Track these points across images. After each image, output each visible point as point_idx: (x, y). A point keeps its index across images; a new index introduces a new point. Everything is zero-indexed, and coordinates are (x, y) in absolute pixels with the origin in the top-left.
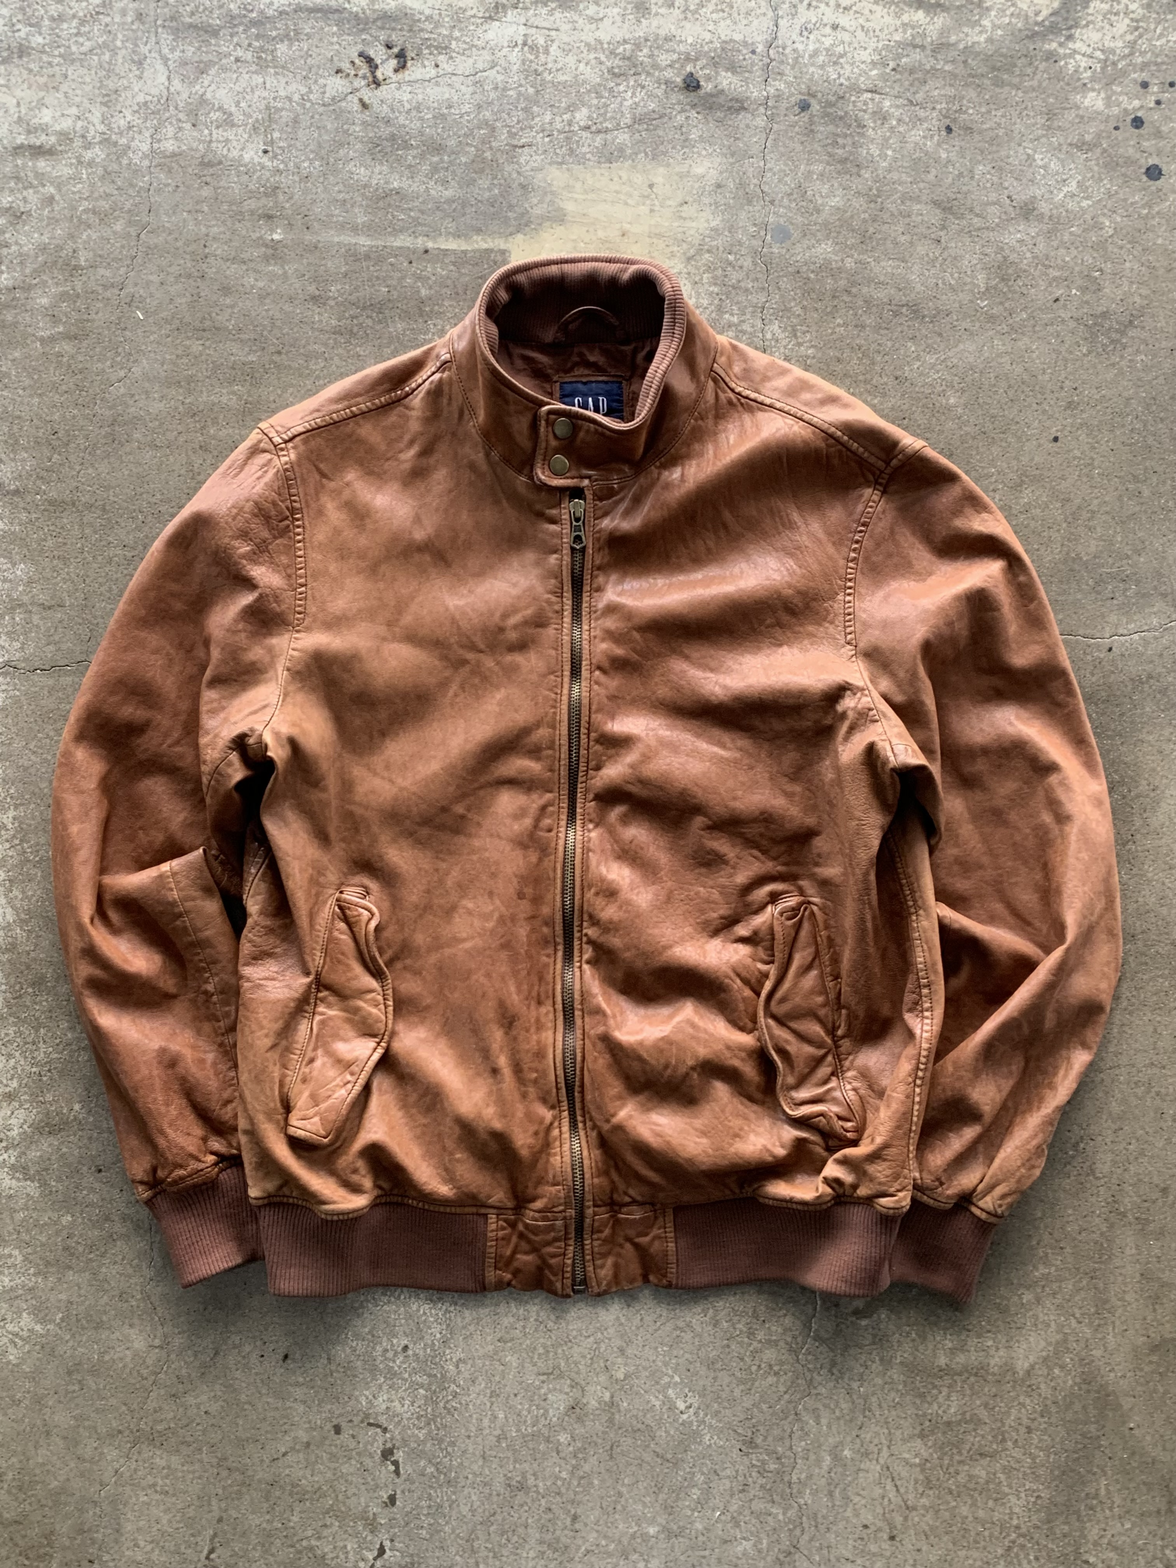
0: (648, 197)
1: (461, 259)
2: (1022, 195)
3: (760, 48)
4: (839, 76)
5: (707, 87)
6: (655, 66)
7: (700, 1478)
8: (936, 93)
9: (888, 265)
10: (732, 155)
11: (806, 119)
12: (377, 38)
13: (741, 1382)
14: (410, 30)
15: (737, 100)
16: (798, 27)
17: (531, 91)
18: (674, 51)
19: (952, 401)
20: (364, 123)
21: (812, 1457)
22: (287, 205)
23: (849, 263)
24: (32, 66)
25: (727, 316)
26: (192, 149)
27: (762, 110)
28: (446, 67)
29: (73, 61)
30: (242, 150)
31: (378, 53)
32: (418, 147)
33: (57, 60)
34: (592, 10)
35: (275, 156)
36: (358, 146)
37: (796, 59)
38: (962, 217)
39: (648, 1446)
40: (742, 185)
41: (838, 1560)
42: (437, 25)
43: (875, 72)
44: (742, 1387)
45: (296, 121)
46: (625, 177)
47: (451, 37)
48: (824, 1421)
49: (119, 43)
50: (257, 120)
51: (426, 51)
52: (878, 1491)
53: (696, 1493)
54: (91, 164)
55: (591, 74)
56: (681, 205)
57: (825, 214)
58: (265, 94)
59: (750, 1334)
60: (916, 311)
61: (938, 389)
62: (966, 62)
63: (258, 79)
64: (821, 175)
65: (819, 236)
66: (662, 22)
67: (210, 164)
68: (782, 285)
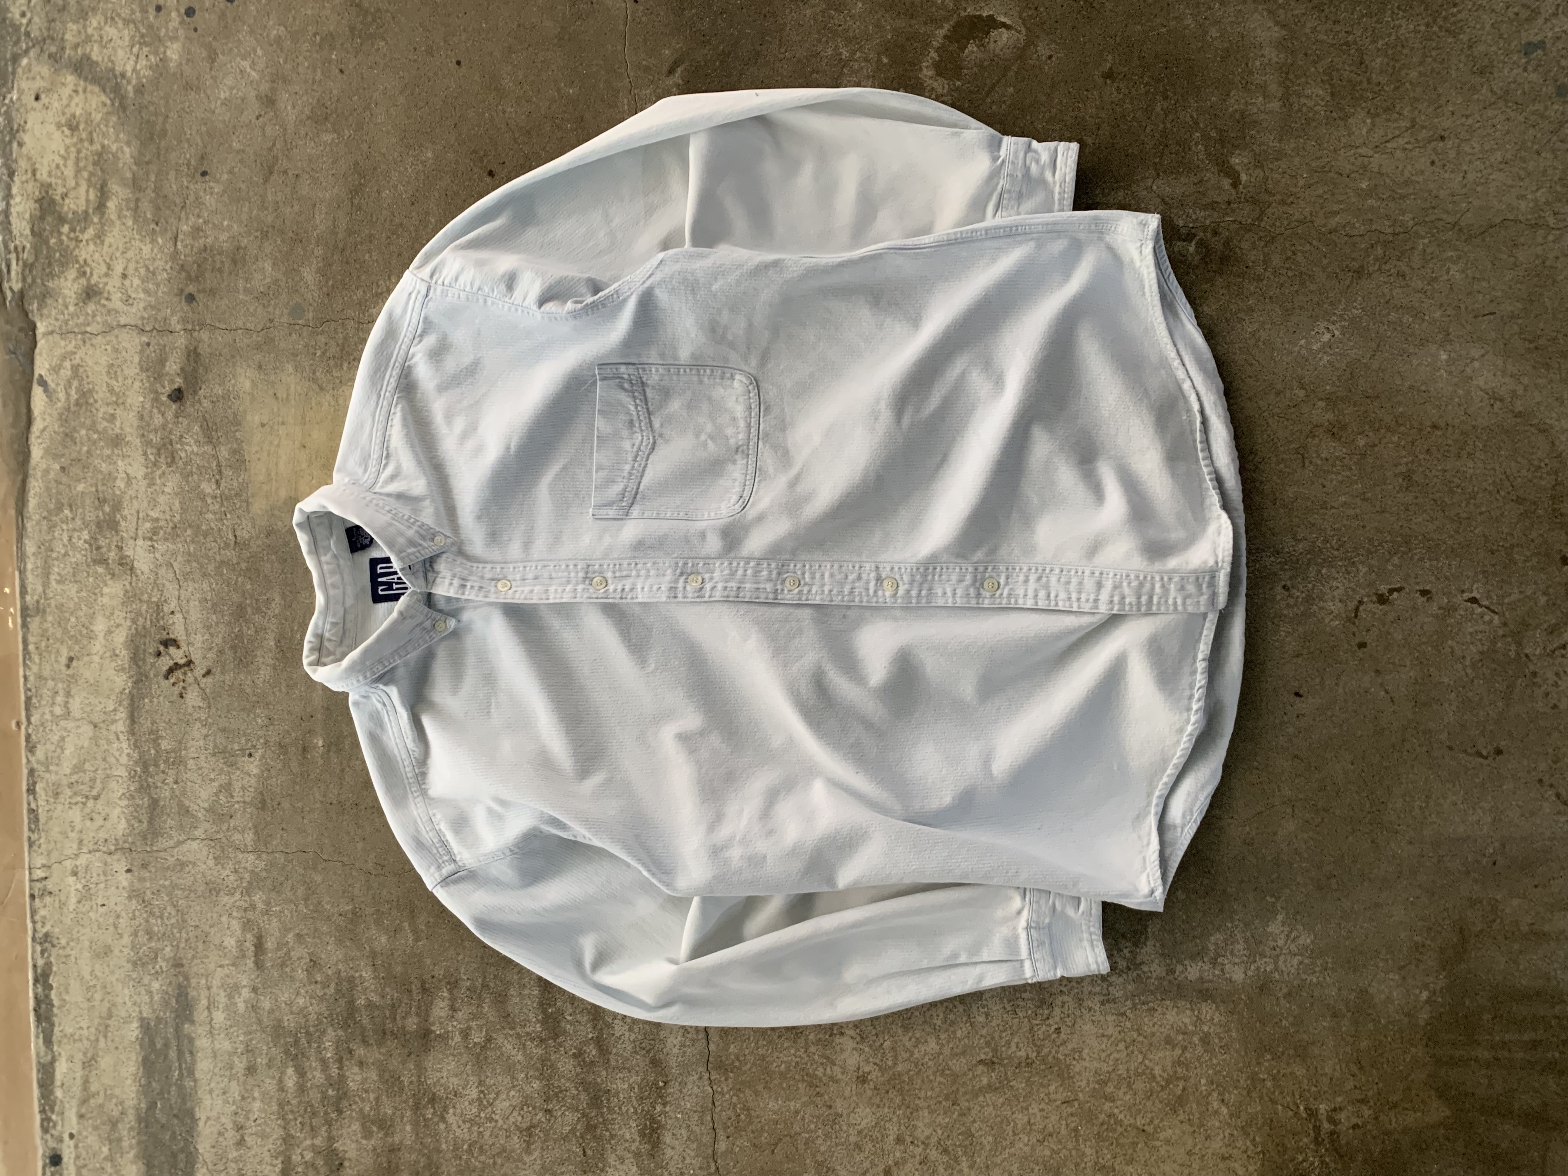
0: (272, 428)
2: (254, 107)
3: (145, 339)
4: (165, 270)
5: (179, 382)
6: (164, 427)
7: (1393, 316)
8: (174, 187)
9: (319, 217)
10: (233, 357)
11: (201, 296)
12: (153, 665)
13: (1303, 284)
14: (145, 636)
15: (189, 356)
16: (125, 308)
17: (189, 532)
18: (151, 412)
19: (430, 155)
20: (223, 672)
21: (1370, 216)
22: (294, 735)
23: (319, 251)
24: (190, 956)
26: (252, 818)
27: (196, 334)
28: (173, 605)
29: (184, 921)
30: (250, 775)
31: (165, 663)
32: (240, 625)
33: (184, 935)
34: (120, 483)
35: (254, 747)
36: (242, 676)
37: (153, 308)
38: (276, 158)
39: (1366, 364)
40: (258, 347)
41: (1465, 186)
42: (139, 614)
44: (1308, 283)
45: (223, 730)
46: (257, 448)
47: (149, 602)
48: (1336, 208)
49: (167, 883)
50: (225, 763)
51: (161, 623)
52: (1399, 154)
53: (1407, 319)
54: (268, 903)
55: (172, 483)
56: (277, 398)
57: (279, 275)
58: (203, 757)
59: (1259, 279)
60: (356, 191)
61: (420, 167)
62: (148, 163)
63: (191, 763)
64: (247, 280)
65: (297, 279)
66: (127, 423)
67: (263, 802)
68: (340, 307)
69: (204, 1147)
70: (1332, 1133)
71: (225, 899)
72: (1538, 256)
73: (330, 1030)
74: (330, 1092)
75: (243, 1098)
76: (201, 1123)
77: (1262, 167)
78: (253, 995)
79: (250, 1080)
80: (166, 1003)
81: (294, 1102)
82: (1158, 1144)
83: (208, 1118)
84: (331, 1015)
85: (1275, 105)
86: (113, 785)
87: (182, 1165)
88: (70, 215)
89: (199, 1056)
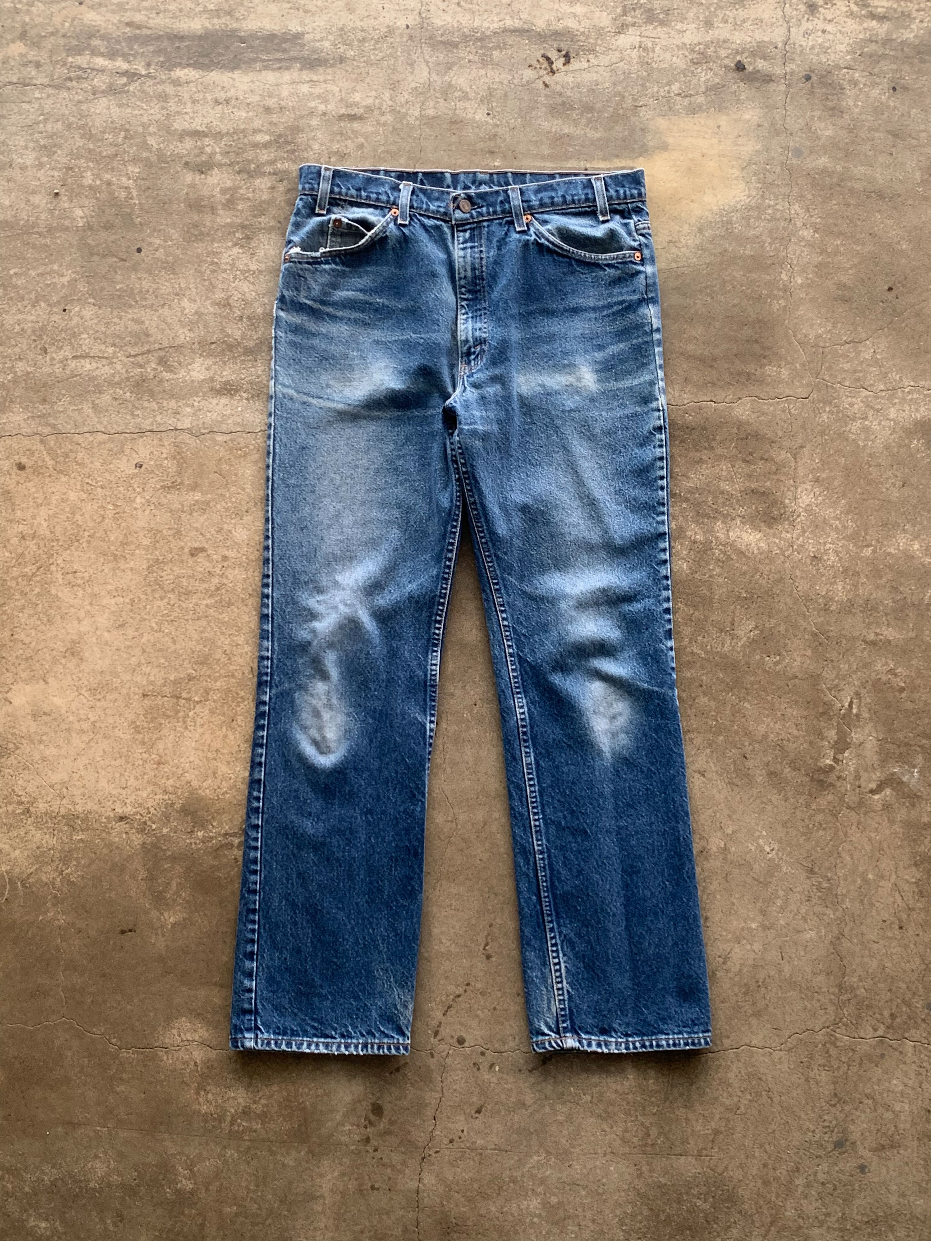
0: (717, 133)
3: (780, 45)
4: (828, 60)
5: (750, 68)
6: (718, 57)
7: (781, 893)
8: (886, 68)
9: (862, 169)
10: (767, 107)
11: (809, 85)
12: (552, 46)
13: (803, 834)
14: (572, 41)
15: (768, 76)
16: (802, 32)
17: (645, 74)
18: (729, 48)
19: (904, 247)
20: (546, 96)
21: (850, 879)
22: (502, 145)
23: (839, 168)
24: (347, 68)
25: (767, 201)
26: (444, 114)
27: (783, 81)
28: (594, 61)
29: (372, 65)
30: (474, 114)
31: (553, 55)
32: (579, 109)
33: (362, 65)
34: (679, 26)
35: (494, 117)
36: (544, 109)
37: (801, 51)
38: (904, 140)
39: (749, 874)
40: (773, 125)
41: (868, 942)
43: (849, 57)
44: (804, 837)
45: (506, 95)
46: (703, 123)
47: (596, 44)
48: (855, 857)
49: (399, 54)
50: (483, 96)
51: (582, 53)
52: (891, 900)
53: (779, 902)
54: (384, 124)
55: (680, 63)
56: (737, 137)
57: (822, 141)
58: (487, 80)
59: (808, 806)
60: (880, 195)
61: (896, 240)
62: (902, 50)
63: (482, 72)
64: (820, 118)
65: (820, 153)
66: (721, 32)
67: (456, 123)
68: (799, 182)
69: (215, 76)
70: (232, 845)
71: (387, 95)
72: (820, 988)
73: (296, 167)
74: (253, 166)
75: (249, 104)
76: (230, 74)
77: (883, 809)
78: (320, 112)
79: (261, 110)
80: (314, 51)
81: (246, 140)
82: (224, 729)
83: (234, 80)
85: (925, 819)
86: (468, 16)
87: (201, 60)
89: (277, 74)
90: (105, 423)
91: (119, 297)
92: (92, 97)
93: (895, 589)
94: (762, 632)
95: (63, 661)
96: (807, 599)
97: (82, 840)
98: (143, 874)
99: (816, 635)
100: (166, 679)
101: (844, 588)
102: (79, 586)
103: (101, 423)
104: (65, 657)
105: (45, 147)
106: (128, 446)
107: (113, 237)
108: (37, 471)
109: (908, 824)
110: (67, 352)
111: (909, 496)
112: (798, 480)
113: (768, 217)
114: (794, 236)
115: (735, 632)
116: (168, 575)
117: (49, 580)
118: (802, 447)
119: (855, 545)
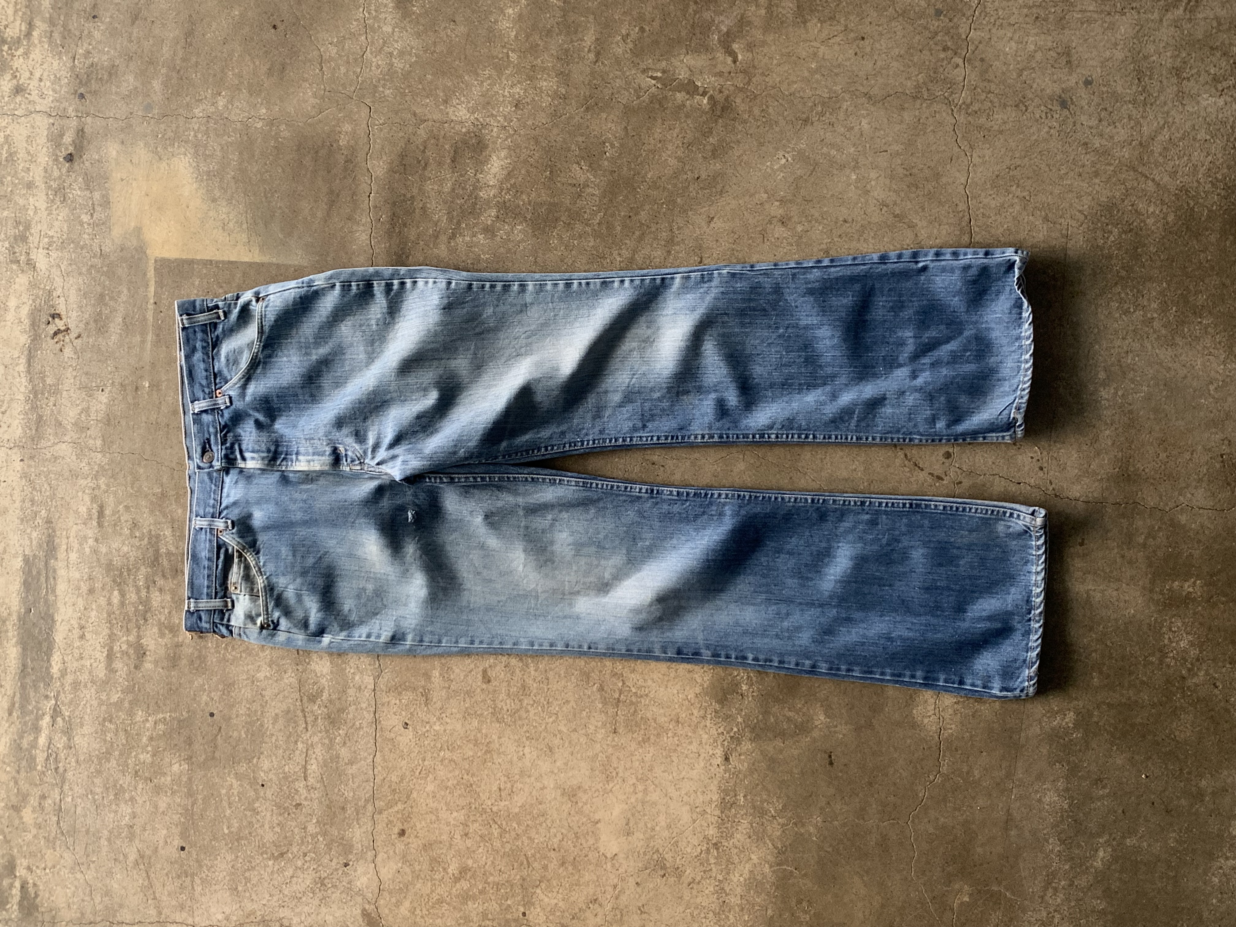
0: (128, 182)
1: (160, 284)
3: (51, 121)
4: (66, 77)
5: (71, 149)
6: (60, 177)
7: (825, 150)
8: (75, 24)
9: (165, 49)
10: (107, 135)
11: (88, 95)
12: (44, 329)
13: (771, 126)
14: (40, 311)
15: (78, 133)
16: (41, 101)
17: (72, 245)
18: (52, 168)
19: (237, 13)
20: (88, 336)
21: (815, 85)
22: (131, 379)
23: (164, 71)
24: (57, 517)
25: (190, 138)
26: (101, 430)
27: (83, 119)
28: (59, 292)
29: (55, 494)
30: (102, 403)
31: (52, 329)
32: (101, 307)
33: (54, 503)
34: (31, 213)
35: (105, 385)
36: (100, 340)
37: (57, 101)
39: (806, 180)
40: (122, 130)
41: (875, 70)
42: (37, 296)
43: (64, 58)
44: (774, 127)
45: (87, 374)
46: (118, 194)
47: (44, 289)
48: (795, 79)
49: (45, 469)
50: (86, 395)
51: (51, 303)
52: (836, 47)
53: (833, 152)
54: (108, 485)
55: (64, 213)
56: (132, 163)
58: (72, 390)
59: (745, 122)
60: (189, 34)
61: (231, 21)
62: (60, 8)
63: (65, 394)
64: (118, 87)
65: (149, 87)
66: (37, 174)
67: (109, 421)
68: (175, 107)
69: (59, 637)
71: (83, 482)
72: (915, 117)
73: (142, 568)
74: (140, 607)
75: (85, 609)
76: (58, 624)
77: (752, 52)
78: (95, 543)
79: (91, 597)
80: (40, 546)
81: (117, 612)
83: (63, 620)
84: (144, 558)
85: (763, 12)
86: (14, 405)
87: (45, 649)
88: (9, 39)
89: (59, 581)
90: (366, 754)
91: (252, 735)
92: (73, 749)
93: (549, 32)
94: (583, 158)
95: (580, 804)
96: (555, 115)
97: (745, 796)
98: (779, 743)
99: (587, 108)
100: (601, 712)
101: (545, 80)
102: (512, 786)
103: (366, 758)
104: (577, 803)
105: (116, 794)
106: (387, 735)
107: (200, 738)
108: (407, 818)
109: (767, 29)
110: (300, 785)
111: (464, 16)
112: (445, 119)
113: (204, 138)
114: (221, 115)
115: (582, 183)
116: (506, 704)
117: (506, 814)
118: (415, 114)
119: (506, 68)
